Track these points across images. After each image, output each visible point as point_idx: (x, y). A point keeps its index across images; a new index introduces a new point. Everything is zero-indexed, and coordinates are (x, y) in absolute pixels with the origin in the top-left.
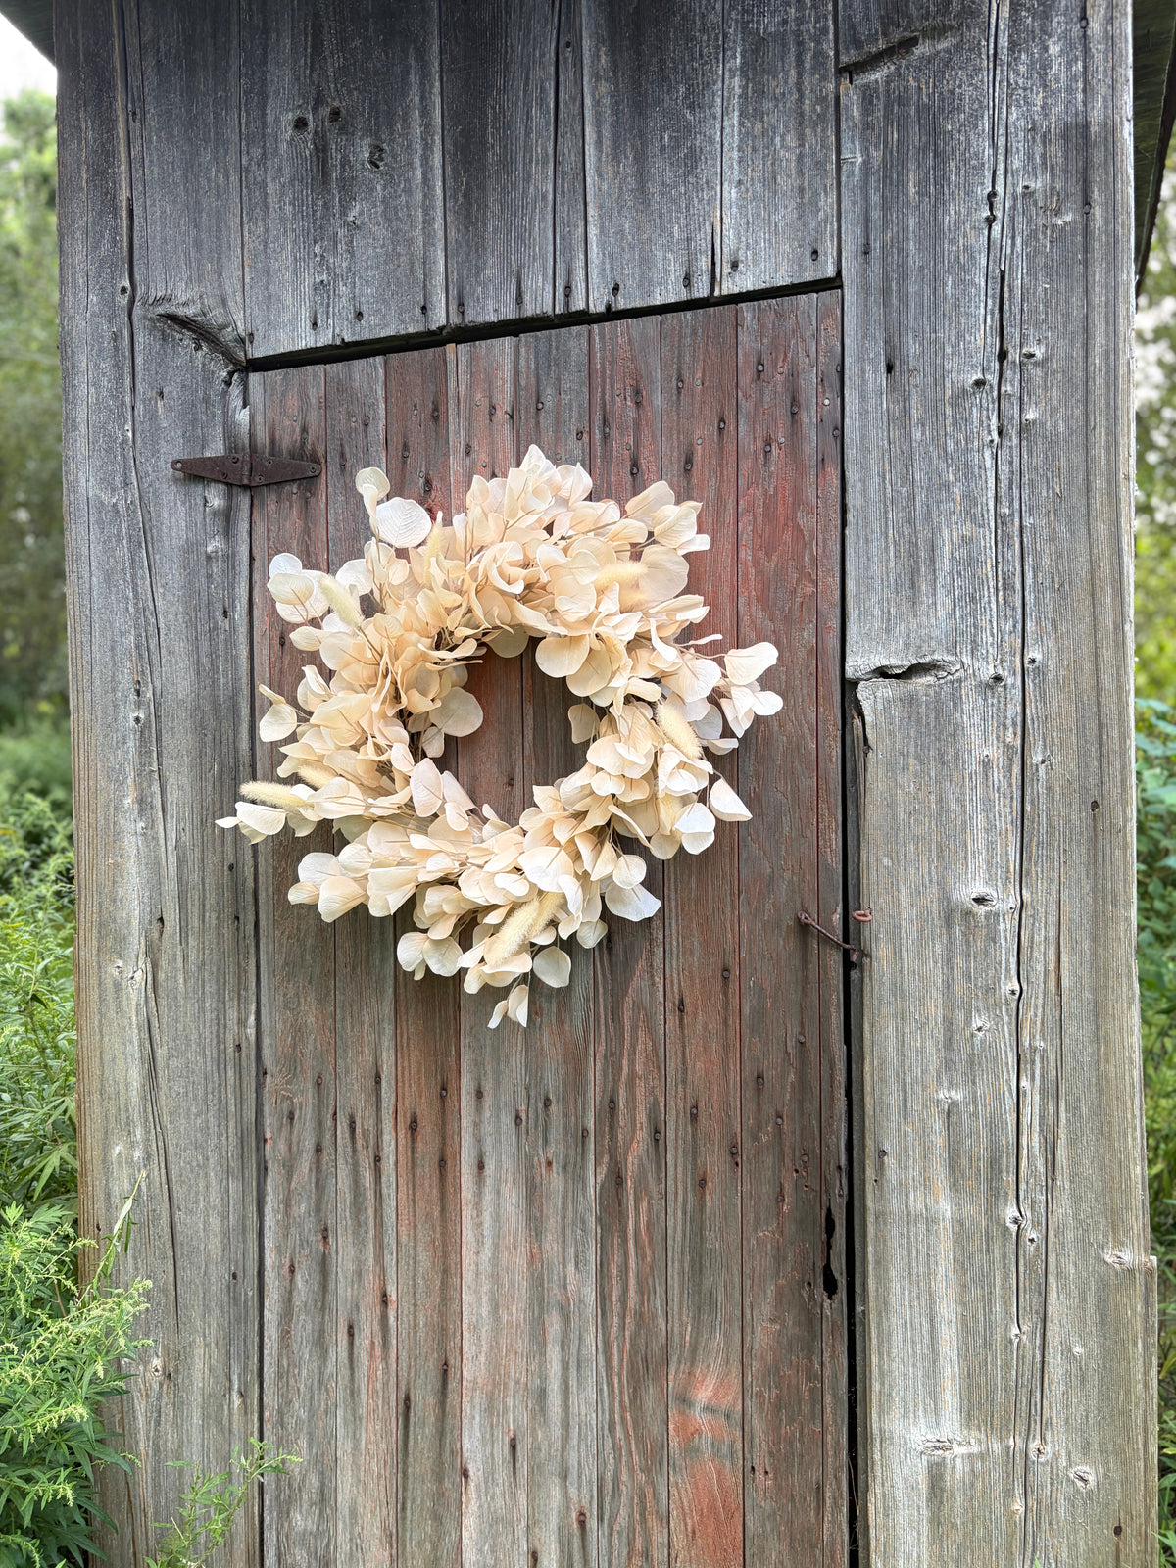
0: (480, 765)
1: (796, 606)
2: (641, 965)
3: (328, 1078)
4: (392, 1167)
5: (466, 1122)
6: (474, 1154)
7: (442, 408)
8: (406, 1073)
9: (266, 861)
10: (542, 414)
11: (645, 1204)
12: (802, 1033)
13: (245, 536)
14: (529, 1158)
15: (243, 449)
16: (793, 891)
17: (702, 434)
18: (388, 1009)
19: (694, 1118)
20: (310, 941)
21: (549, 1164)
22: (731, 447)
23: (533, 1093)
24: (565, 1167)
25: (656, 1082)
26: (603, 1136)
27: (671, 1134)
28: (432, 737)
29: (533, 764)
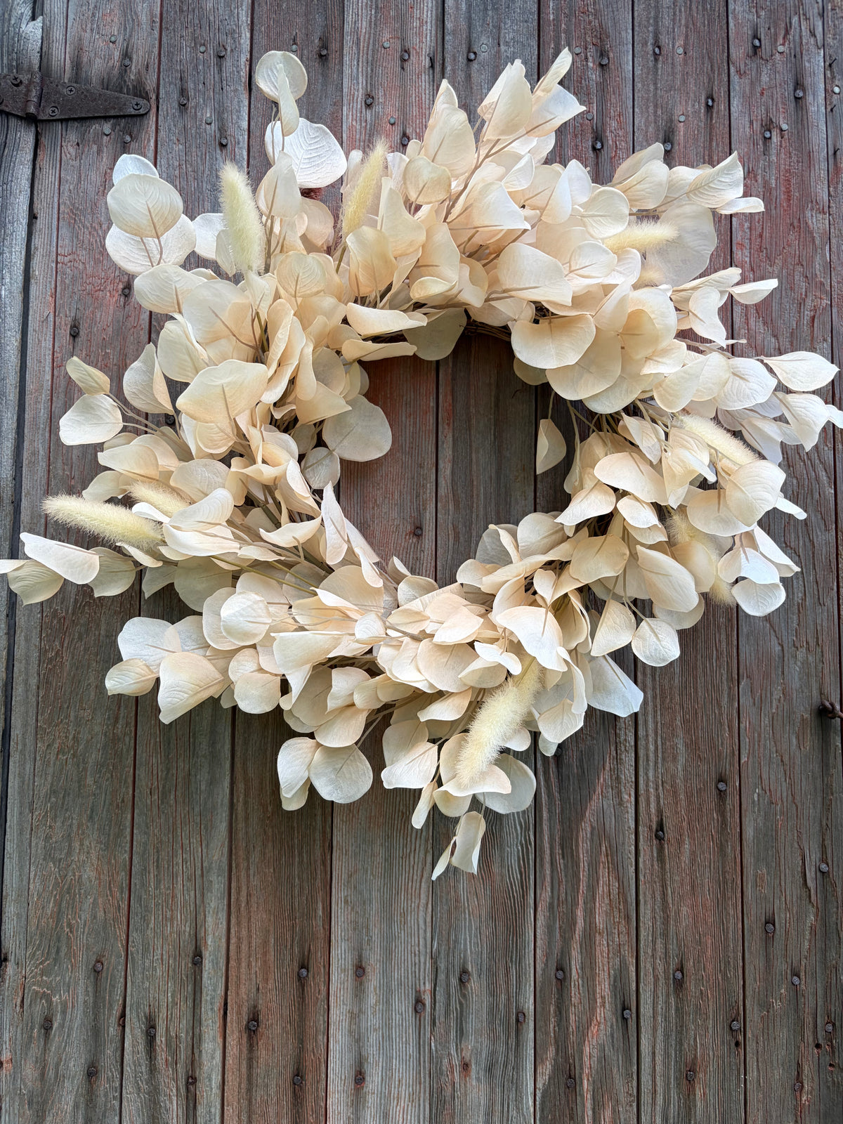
0: (373, 508)
1: (806, 319)
2: (604, 777)
3: (114, 962)
4: (216, 1090)
5: (338, 1014)
6: (349, 1059)
7: (334, 46)
8: (244, 947)
9: (27, 640)
10: (475, 66)
11: (608, 1113)
12: (824, 860)
13: (25, 184)
14: (435, 1060)
15: (30, 70)
16: (808, 675)
17: (687, 111)
18: (217, 852)
19: (679, 985)
20: (94, 757)
21: (466, 1066)
22: (721, 128)
23: (442, 966)
24: (490, 1070)
25: (624, 938)
26: (547, 1021)
27: (646, 1010)
28: (319, 462)
29: (451, 507)
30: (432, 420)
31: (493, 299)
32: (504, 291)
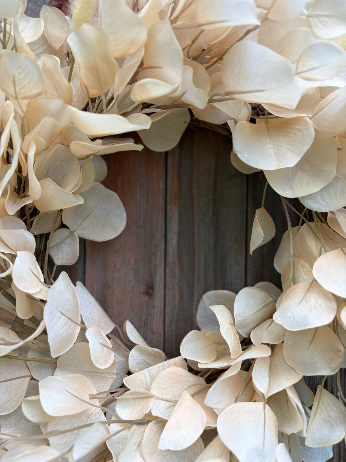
0: (113, 272)
28: (62, 242)
29: (177, 271)
30: (161, 200)
31: (215, 101)
32: (228, 94)
